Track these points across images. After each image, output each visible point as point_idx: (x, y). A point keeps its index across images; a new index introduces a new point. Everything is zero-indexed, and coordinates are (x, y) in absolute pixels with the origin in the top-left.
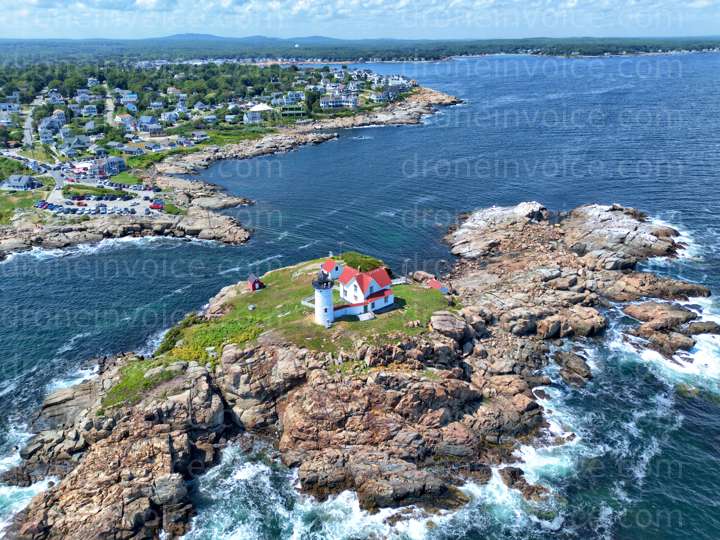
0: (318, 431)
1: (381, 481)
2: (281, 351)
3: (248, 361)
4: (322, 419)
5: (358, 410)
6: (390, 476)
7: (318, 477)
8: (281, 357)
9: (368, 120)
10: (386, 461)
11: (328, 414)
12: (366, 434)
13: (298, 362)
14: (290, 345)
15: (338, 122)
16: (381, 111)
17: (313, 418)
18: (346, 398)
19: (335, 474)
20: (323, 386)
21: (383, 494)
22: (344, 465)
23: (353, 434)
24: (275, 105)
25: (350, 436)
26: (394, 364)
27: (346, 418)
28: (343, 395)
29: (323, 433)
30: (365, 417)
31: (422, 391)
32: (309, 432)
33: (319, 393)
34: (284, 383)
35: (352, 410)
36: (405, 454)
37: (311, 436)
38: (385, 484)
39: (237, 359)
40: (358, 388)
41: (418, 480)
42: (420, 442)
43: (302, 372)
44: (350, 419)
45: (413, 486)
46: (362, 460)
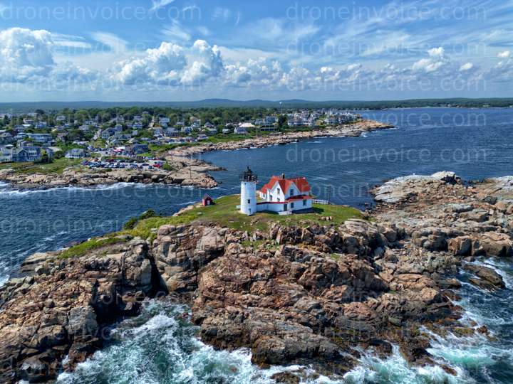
0: (225, 291)
1: (275, 338)
2: (206, 230)
3: (179, 235)
4: (230, 281)
5: (263, 276)
6: (284, 334)
7: (217, 330)
8: (205, 233)
9: (321, 133)
10: (283, 320)
11: (236, 277)
12: (268, 298)
13: (219, 238)
14: (215, 225)
15: (300, 135)
16: (331, 129)
17: (222, 279)
18: (253, 265)
19: (232, 328)
20: (236, 255)
21: (274, 349)
22: (242, 321)
23: (257, 297)
24: (257, 125)
25: (253, 299)
26: (303, 244)
27: (252, 282)
28: (252, 262)
29: (229, 294)
30: (269, 283)
31: (325, 264)
32: (217, 292)
33: (232, 261)
34: (205, 255)
35: (257, 275)
36: (304, 319)
37: (218, 295)
38: (279, 341)
39: (169, 232)
40: (265, 257)
41: (313, 341)
42: (320, 311)
43: (220, 245)
44: (255, 284)
45: (305, 345)
46: (260, 317)
